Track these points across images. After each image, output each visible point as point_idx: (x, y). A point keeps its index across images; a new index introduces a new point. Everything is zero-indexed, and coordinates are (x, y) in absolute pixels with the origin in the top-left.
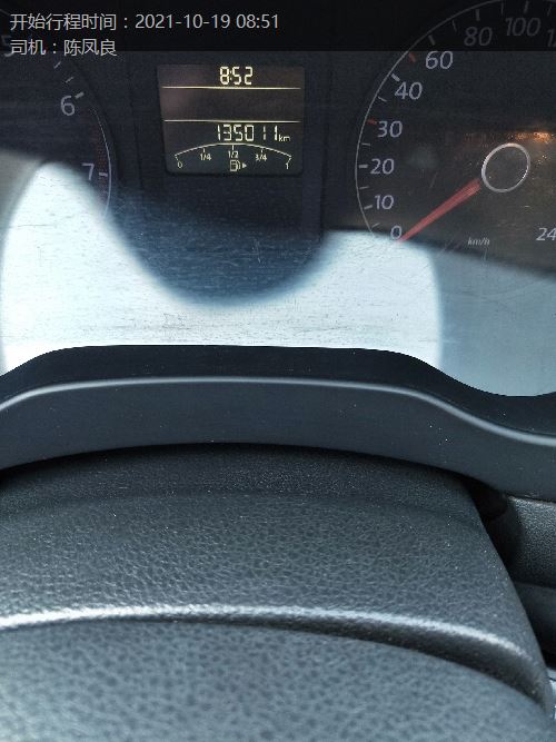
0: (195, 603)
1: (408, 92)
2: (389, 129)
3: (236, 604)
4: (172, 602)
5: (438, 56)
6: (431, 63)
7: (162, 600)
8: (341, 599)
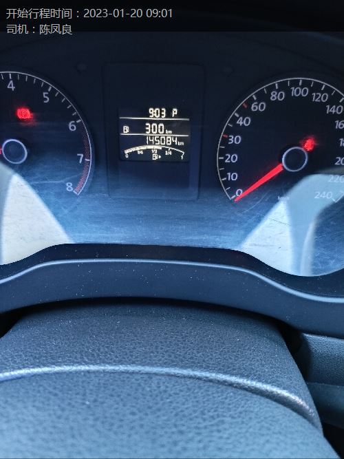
0: (121, 364)
1: (243, 121)
2: (235, 140)
3: (143, 366)
4: (109, 363)
5: (258, 105)
6: (255, 108)
7: (104, 362)
8: (201, 366)
